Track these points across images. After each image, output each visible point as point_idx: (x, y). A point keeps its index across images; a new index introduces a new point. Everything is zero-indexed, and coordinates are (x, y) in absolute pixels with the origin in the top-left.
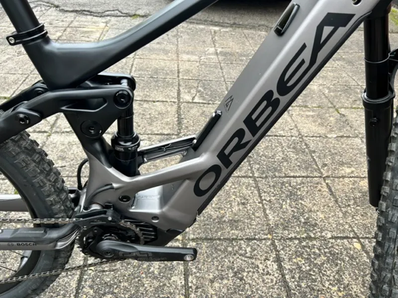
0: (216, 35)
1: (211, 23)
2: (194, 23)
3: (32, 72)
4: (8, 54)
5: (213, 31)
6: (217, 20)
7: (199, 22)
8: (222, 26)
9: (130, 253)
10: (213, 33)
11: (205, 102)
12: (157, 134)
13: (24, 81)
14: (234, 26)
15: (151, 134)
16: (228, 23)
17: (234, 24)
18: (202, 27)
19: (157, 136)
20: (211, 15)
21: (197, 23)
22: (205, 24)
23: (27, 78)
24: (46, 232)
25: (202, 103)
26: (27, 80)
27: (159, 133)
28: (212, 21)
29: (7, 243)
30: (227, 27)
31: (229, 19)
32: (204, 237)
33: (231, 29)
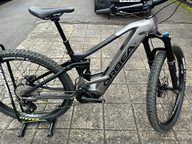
0: (116, 29)
1: (115, 24)
2: (107, 24)
3: (50, 48)
4: (40, 42)
5: (115, 28)
6: (117, 23)
7: (110, 24)
8: (119, 25)
9: (89, 100)
10: (115, 29)
11: (111, 58)
12: (94, 70)
13: (48, 52)
14: (124, 25)
15: (92, 70)
16: (121, 24)
17: (124, 24)
18: (111, 26)
19: (94, 71)
20: (114, 20)
21: (109, 25)
22: (112, 25)
23: (48, 50)
24: (69, 95)
25: (110, 58)
26: (49, 51)
27: (94, 69)
28: (115, 23)
29: (60, 97)
30: (121, 25)
31: (122, 22)
32: (109, 102)
33: (123, 26)
